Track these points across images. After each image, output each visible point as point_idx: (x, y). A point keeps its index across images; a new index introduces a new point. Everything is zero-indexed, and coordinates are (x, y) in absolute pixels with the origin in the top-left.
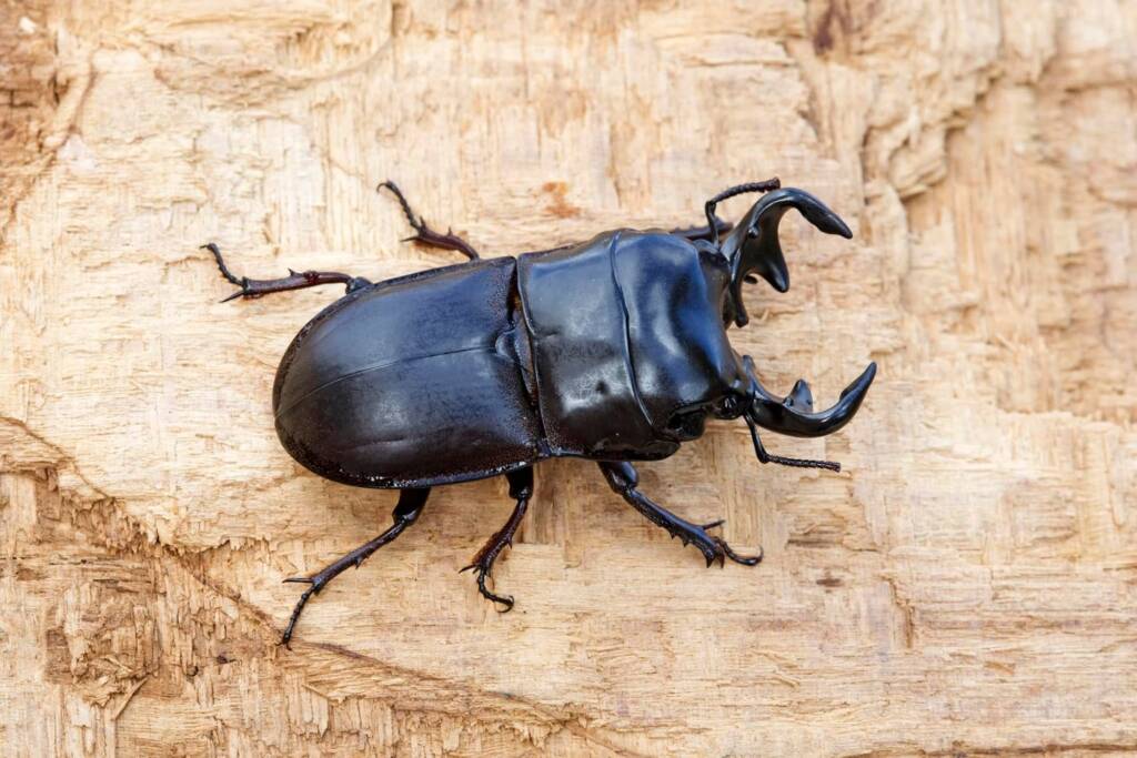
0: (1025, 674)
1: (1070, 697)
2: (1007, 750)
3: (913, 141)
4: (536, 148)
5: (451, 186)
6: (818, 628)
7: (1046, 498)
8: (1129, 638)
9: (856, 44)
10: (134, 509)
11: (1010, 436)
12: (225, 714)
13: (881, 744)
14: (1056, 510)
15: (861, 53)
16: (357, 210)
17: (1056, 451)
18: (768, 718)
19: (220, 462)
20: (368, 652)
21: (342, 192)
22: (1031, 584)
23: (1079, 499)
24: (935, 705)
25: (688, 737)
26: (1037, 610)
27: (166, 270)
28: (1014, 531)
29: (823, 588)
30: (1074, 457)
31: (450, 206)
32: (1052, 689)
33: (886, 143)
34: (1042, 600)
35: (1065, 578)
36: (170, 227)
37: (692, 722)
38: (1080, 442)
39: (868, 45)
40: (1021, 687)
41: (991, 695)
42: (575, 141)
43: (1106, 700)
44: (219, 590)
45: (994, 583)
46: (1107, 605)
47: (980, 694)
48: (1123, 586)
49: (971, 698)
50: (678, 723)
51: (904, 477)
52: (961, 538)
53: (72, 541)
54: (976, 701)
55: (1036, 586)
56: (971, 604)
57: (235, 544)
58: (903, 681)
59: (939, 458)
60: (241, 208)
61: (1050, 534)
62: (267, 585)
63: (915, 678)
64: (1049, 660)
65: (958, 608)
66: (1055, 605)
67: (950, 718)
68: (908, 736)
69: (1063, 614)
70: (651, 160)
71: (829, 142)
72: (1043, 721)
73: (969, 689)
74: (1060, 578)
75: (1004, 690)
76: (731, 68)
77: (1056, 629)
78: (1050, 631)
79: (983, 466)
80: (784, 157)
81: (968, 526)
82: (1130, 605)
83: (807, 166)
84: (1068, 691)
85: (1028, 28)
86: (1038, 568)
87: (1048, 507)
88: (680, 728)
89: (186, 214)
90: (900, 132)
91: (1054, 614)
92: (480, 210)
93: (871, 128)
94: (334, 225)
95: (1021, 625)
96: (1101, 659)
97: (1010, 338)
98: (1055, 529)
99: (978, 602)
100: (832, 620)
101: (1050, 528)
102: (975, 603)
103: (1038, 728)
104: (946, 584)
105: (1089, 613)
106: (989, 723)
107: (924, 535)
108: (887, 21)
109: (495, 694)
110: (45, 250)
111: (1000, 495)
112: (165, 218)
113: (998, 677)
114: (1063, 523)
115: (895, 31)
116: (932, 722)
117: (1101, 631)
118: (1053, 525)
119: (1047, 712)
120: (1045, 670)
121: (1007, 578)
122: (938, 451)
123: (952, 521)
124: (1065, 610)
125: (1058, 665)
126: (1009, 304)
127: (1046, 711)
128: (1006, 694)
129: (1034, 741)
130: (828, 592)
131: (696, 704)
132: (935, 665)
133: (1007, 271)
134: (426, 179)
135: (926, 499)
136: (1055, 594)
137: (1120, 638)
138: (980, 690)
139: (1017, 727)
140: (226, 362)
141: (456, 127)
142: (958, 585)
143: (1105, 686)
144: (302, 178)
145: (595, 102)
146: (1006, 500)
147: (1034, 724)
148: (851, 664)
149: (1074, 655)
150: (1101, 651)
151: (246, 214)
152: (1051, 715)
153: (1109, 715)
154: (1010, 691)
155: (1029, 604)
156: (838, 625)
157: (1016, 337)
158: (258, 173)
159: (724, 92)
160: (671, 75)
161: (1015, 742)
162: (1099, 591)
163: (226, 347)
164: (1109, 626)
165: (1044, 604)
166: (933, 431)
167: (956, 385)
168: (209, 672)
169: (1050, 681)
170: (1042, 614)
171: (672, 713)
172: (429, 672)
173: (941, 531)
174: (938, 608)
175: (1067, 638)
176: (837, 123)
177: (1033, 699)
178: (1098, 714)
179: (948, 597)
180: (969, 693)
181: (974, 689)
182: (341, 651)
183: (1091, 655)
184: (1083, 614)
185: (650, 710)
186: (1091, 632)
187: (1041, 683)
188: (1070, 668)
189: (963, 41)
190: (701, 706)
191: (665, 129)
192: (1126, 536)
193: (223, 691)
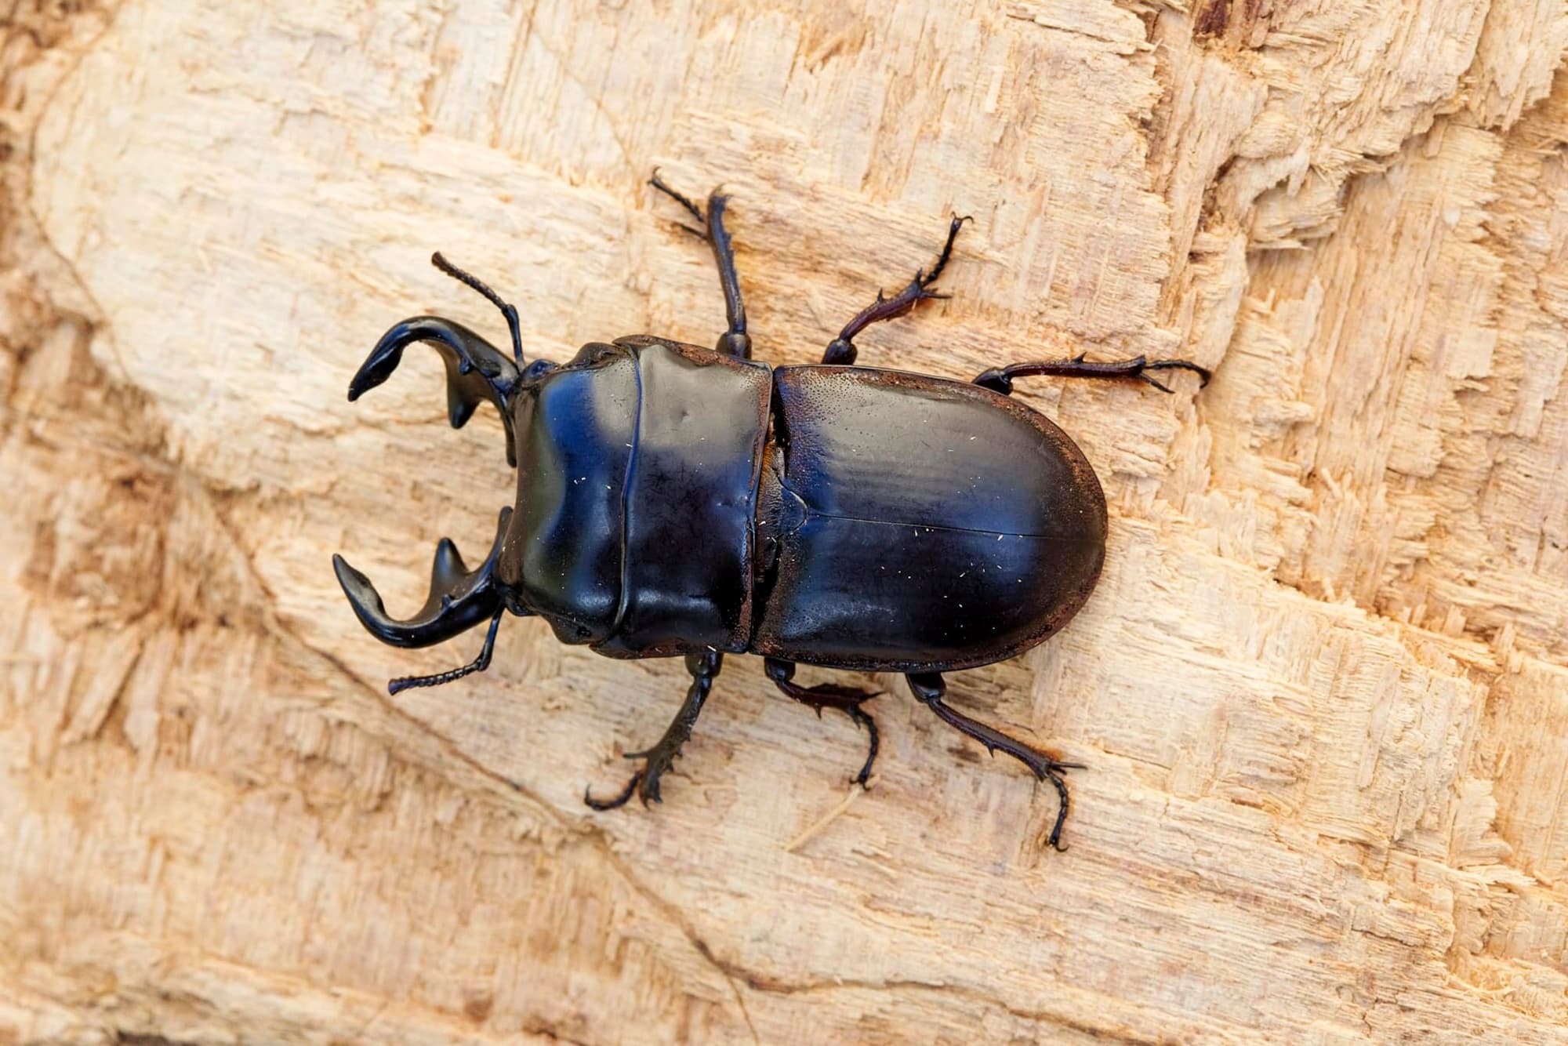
0: (1170, 944)
1: (1217, 988)
2: (1111, 1035)
3: (1294, 184)
4: (783, 79)
5: (665, 100)
6: (926, 810)
7: (1275, 728)
8: (1317, 938)
9: (1259, 35)
10: (164, 412)
11: (1265, 626)
12: (202, 693)
13: (955, 979)
14: (1284, 745)
15: (1261, 49)
16: (542, 99)
17: (1317, 664)
18: (826, 907)
19: (271, 387)
20: (373, 679)
21: (532, 69)
22: (1214, 835)
23: (1322, 738)
24: (1039, 953)
25: (724, 898)
26: (1210, 869)
27: (283, 121)
28: (1219, 754)
29: (955, 759)
30: (1337, 678)
31: (657, 126)
32: (1197, 974)
33: (1254, 181)
34: (1220, 859)
35: (1262, 838)
36: (303, 65)
37: (735, 883)
38: (1352, 661)
39: (1275, 39)
40: (1158, 959)
41: (1116, 958)
42: (835, 86)
43: (1261, 1007)
44: (237, 537)
45: (1165, 820)
46: (1302, 888)
47: (1103, 953)
48: (1333, 868)
49: (1090, 954)
50: (716, 876)
51: (1100, 649)
52: (1147, 745)
53: (100, 416)
54: (1097, 959)
55: (1218, 838)
56: (1126, 837)
57: (266, 492)
58: (1009, 909)
59: (1158, 634)
60: (400, 61)
61: (1265, 774)
62: (287, 554)
63: (1025, 910)
64: (1205, 937)
65: (1110, 837)
66: (1236, 870)
67: (1056, 973)
68: (991, 980)
69: (1241, 884)
70: (921, 136)
71: (1167, 167)
72: (1174, 1008)
73: (1090, 941)
74: (1255, 837)
75: (1137, 958)
76: (1067, 37)
77: (1228, 899)
78: (1219, 898)
79: (1214, 661)
80: (1091, 180)
81: (1163, 734)
82: (1334, 896)
83: (1116, 199)
84: (1216, 980)
85: (1521, 52)
86: (1230, 816)
87: (1272, 739)
88: (718, 885)
89: (330, 52)
90: (1277, 170)
91: (1232, 881)
92: (686, 144)
93: (1235, 158)
94: (509, 110)
95: (1183, 881)
96: (1271, 954)
97: (1340, 479)
98: (1273, 770)
99: (1137, 838)
100: (951, 804)
101: (1267, 766)
102: (1132, 838)
103: (1164, 1016)
104: (1103, 805)
105: (1275, 892)
106: (1104, 991)
107: (1099, 732)
108: (1309, 14)
109: (502, 780)
110: (154, 49)
111: (1215, 707)
112: (300, 51)
113: (1132, 938)
114: (1286, 764)
115: (1314, 30)
116: (1029, 970)
117: (1284, 919)
118: (1272, 764)
119: (1183, 999)
120: (1196, 948)
121: (1182, 819)
122: (1157, 624)
123: (1144, 722)
124: (1244, 879)
125: (1215, 946)
126: (1357, 430)
127: (1181, 997)
128: (1136, 962)
129: (1150, 1033)
130: (959, 765)
131: (745, 862)
132: (1056, 902)
133: (1370, 386)
134: (639, 80)
135: (1117, 685)
136: (1240, 855)
137: (1306, 935)
138: (1104, 947)
139: (1140, 1007)
140: (318, 260)
141: (697, 22)
142: (1117, 810)
143: (1265, 989)
144: (488, 39)
145: (879, 38)
146: (1221, 716)
147: (1162, 1010)
148: (955, 868)
149: (1239, 939)
150: (1276, 944)
151: (402, 69)
152: (1186, 1003)
153: (1256, 1027)
154: (1143, 959)
155: (1200, 858)
156: (955, 813)
157: (1348, 478)
158: (437, 18)
159: (1044, 68)
160: (984, 27)
161: (1126, 1026)
162: (1296, 869)
163: (324, 241)
164: (1296, 916)
165: (1222, 865)
166: (1162, 594)
167: (1226, 538)
168: (204, 631)
169: (1197, 963)
170: (1214, 876)
171: (713, 865)
172: (435, 726)
173: (1125, 731)
174: (1082, 832)
175: (1239, 914)
176: (1189, 143)
177: (1171, 979)
178: (1245, 1020)
179: (1098, 821)
180: (1089, 948)
181: (1098, 944)
182: (342, 668)
183: (1262, 947)
184: (1267, 890)
185: (685, 852)
186: (1271, 916)
187: (1185, 961)
188: (1227, 954)
189: (1412, 60)
190: (750, 867)
191: (952, 99)
192: (1366, 803)
193: (210, 662)
